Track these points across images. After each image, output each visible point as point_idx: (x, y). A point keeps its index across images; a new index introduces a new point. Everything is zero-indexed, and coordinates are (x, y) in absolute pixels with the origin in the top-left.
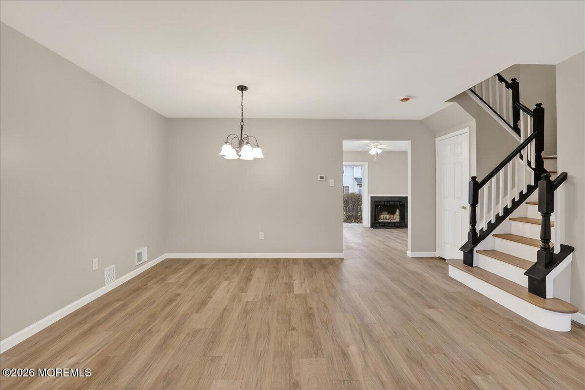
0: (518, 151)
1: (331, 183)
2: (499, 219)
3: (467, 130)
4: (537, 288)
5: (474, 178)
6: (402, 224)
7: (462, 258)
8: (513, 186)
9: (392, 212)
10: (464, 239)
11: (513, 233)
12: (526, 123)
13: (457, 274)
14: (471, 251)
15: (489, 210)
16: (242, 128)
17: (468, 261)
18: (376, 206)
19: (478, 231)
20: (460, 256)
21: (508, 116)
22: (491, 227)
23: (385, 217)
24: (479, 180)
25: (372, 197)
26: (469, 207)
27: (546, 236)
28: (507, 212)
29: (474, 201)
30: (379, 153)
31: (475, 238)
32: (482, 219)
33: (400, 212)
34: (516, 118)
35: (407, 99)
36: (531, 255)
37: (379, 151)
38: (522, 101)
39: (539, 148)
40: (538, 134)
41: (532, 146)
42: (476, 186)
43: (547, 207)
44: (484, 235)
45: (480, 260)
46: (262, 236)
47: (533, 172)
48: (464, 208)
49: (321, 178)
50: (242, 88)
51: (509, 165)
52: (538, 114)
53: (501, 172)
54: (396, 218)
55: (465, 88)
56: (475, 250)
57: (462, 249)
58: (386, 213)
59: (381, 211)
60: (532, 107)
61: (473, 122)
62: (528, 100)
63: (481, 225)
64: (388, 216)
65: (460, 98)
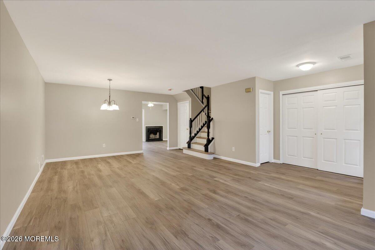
0: (203, 110)
1: (137, 120)
2: (198, 132)
3: (188, 101)
4: (206, 150)
5: (191, 119)
6: (160, 139)
7: (187, 147)
8: (201, 122)
9: (155, 134)
10: (188, 140)
11: (201, 136)
12: (205, 100)
13: (186, 152)
14: (190, 143)
15: (195, 130)
16: (110, 97)
17: (189, 147)
18: (148, 131)
19: (192, 137)
20: (186, 145)
21: (200, 98)
22: (196, 135)
23: (152, 136)
24: (192, 119)
25: (146, 127)
26: (189, 128)
27: (208, 135)
28: (200, 130)
29: (191, 126)
30: (152, 106)
31: (191, 138)
32: (193, 132)
33: (159, 133)
34: (203, 99)
35: (170, 90)
36: (205, 142)
37: (153, 105)
38: (204, 93)
39: (208, 109)
40: (208, 105)
41: (206, 108)
42: (191, 121)
43: (209, 127)
44: (194, 137)
45: (193, 146)
46: (104, 145)
47: (206, 117)
48: (187, 129)
49: (133, 118)
50: (110, 80)
51: (200, 114)
52: (208, 98)
53: (198, 117)
54: (158, 136)
55: (189, 89)
56: (191, 143)
57: (187, 143)
58: (152, 134)
59: (151, 133)
60: (207, 96)
61: (190, 99)
62: (206, 94)
63: (193, 135)
64: (153, 136)
65: (187, 91)
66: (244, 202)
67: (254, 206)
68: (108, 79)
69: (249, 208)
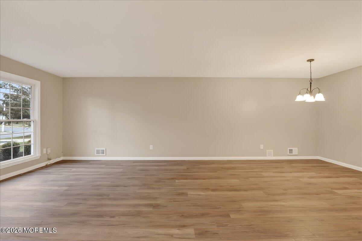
16: (311, 83)
50: (311, 60)
66: (110, 209)
67: (98, 209)
68: (308, 61)
69: (102, 205)
